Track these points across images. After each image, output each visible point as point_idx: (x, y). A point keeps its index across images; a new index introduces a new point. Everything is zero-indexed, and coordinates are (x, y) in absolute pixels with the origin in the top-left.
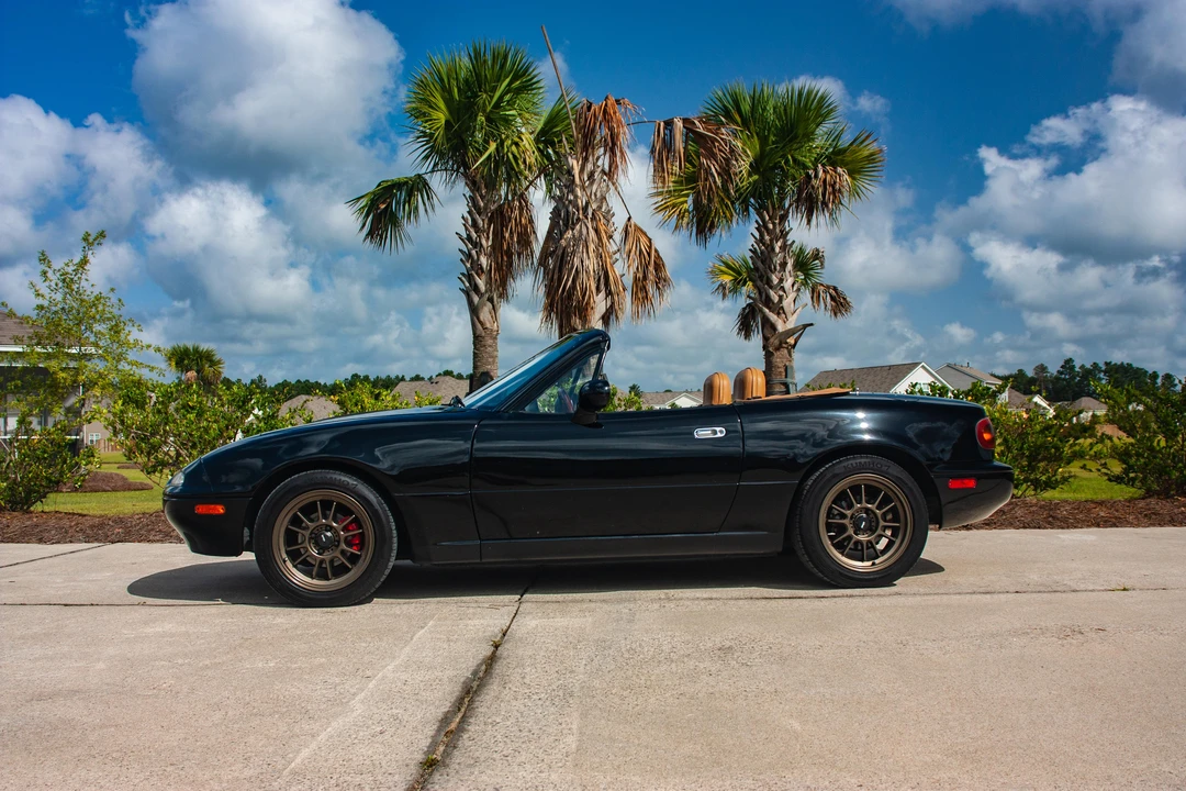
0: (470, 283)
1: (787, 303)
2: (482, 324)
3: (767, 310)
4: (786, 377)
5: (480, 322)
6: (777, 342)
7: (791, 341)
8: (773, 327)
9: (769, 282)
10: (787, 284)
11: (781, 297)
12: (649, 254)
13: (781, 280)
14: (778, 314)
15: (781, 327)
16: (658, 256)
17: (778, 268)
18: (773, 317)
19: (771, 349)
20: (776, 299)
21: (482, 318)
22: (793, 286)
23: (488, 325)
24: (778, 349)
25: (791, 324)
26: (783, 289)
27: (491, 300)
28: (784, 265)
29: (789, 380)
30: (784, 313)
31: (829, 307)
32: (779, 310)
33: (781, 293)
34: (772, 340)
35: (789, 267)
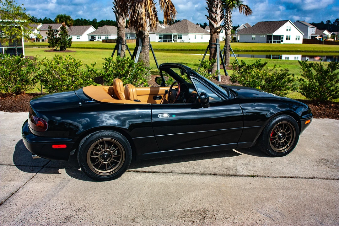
0: (116, 10)
1: (218, 18)
2: (120, 24)
3: (211, 20)
4: (216, 42)
5: (119, 23)
6: (214, 31)
7: (218, 30)
8: (213, 26)
9: (212, 11)
10: (218, 12)
11: (216, 16)
12: (169, 3)
13: (216, 11)
14: (215, 22)
15: (215, 26)
16: (172, 4)
17: (215, 6)
18: (213, 23)
19: (212, 33)
20: (214, 17)
21: (119, 22)
22: (220, 12)
23: (122, 24)
24: (214, 33)
25: (219, 25)
26: (216, 13)
27: (122, 15)
28: (217, 5)
29: (217, 43)
30: (217, 21)
31: (245, 12)
32: (215, 20)
33: (216, 15)
34: (212, 30)
35: (219, 6)
